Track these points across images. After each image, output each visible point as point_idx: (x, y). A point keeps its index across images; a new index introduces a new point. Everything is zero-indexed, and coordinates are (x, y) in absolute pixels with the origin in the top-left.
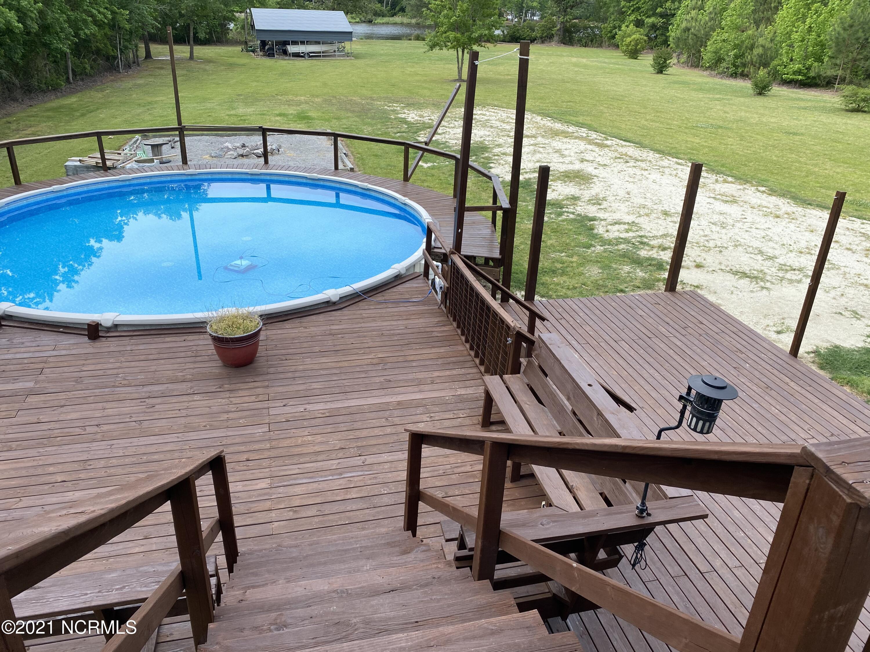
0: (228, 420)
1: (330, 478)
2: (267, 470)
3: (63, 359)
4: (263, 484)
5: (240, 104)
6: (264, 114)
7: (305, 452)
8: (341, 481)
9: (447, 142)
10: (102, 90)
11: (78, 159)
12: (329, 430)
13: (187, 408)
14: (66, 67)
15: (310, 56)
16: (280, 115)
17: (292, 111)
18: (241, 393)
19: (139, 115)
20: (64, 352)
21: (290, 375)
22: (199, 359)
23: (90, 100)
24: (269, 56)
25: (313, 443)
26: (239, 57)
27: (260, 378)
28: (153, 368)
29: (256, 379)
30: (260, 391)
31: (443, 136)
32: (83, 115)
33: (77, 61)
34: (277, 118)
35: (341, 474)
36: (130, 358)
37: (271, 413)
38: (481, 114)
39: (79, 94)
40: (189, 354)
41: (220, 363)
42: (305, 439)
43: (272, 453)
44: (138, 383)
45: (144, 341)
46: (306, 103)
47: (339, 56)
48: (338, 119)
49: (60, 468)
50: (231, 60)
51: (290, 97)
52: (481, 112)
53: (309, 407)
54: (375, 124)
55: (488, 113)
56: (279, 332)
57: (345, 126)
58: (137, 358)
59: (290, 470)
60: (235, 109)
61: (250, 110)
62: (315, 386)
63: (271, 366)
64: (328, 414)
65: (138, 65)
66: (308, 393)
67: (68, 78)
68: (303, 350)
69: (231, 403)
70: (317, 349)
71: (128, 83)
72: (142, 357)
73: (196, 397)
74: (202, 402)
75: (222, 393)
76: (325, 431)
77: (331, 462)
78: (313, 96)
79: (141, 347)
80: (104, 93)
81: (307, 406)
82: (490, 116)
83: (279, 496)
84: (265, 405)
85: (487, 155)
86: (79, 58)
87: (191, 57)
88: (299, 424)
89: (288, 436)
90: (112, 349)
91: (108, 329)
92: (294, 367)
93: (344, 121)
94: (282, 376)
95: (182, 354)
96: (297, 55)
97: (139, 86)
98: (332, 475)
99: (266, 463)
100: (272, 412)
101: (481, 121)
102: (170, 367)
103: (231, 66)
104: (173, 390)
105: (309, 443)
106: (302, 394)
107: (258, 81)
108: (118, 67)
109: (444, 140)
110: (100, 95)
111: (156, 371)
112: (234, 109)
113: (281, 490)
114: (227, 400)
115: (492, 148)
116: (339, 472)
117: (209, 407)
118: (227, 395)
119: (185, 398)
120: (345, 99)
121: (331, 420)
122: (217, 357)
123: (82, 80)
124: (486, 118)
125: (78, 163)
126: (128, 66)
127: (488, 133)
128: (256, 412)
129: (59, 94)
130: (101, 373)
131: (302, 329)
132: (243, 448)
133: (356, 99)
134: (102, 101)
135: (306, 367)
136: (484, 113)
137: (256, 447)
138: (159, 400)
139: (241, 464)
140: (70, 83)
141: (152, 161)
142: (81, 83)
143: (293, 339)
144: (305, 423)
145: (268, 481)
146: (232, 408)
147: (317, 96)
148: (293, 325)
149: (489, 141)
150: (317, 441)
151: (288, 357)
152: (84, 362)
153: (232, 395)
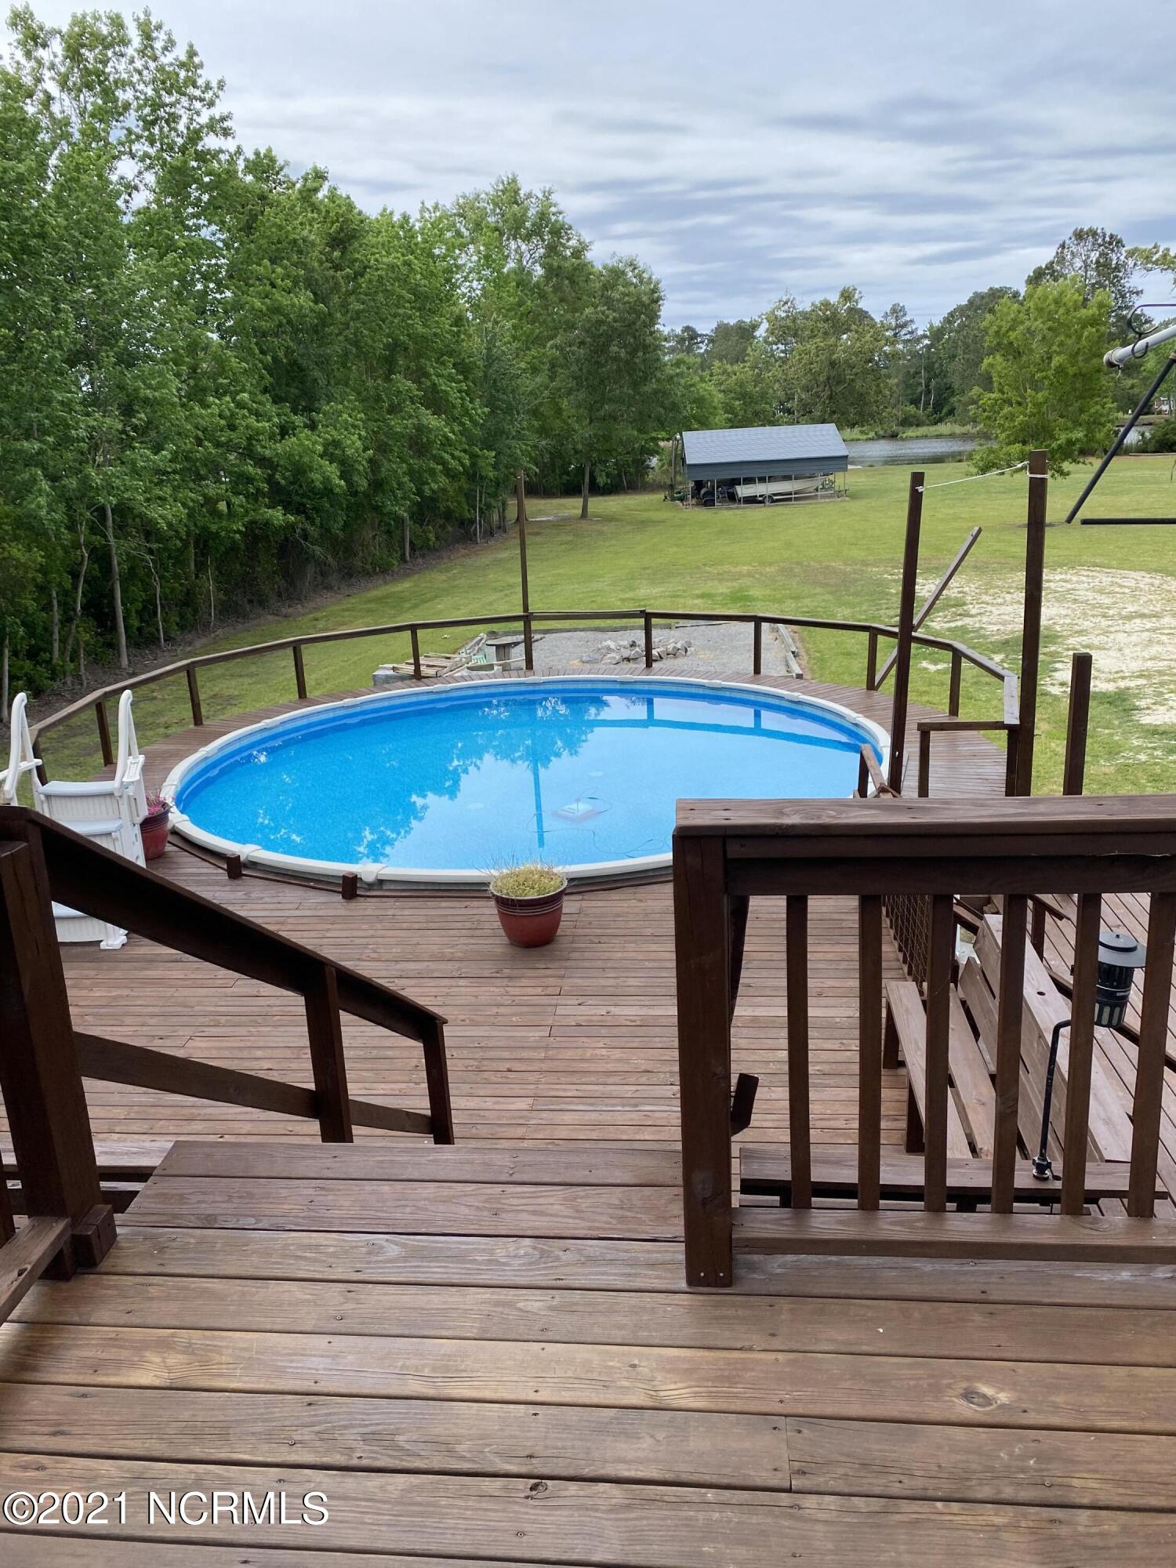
0: (497, 1015)
1: (619, 1108)
2: (533, 1087)
3: (304, 921)
4: (522, 1104)
5: (644, 582)
6: (677, 596)
7: (591, 1069)
8: (634, 1115)
9: (982, 628)
10: (447, 571)
11: (391, 666)
12: (635, 1045)
13: (448, 995)
14: (403, 539)
15: (774, 499)
16: (702, 596)
17: (723, 589)
18: (524, 982)
19: (491, 604)
20: (308, 913)
21: (600, 964)
22: (478, 933)
23: (429, 585)
24: (706, 504)
25: (607, 1059)
26: (657, 510)
27: (557, 964)
28: (415, 941)
29: (550, 966)
30: (551, 981)
31: (979, 618)
32: (415, 606)
33: (418, 529)
34: (696, 601)
35: (637, 1106)
36: (388, 925)
37: (558, 1012)
38: (1060, 580)
39: (416, 577)
40: (468, 925)
41: (505, 940)
42: (598, 1052)
43: (544, 1066)
44: (391, 958)
45: (411, 904)
46: (750, 575)
47: (823, 497)
48: (797, 598)
49: (268, 1053)
50: (645, 515)
51: (726, 567)
52: (1063, 576)
53: (614, 1010)
54: (860, 604)
55: (1075, 579)
56: (600, 904)
57: (806, 609)
58: (397, 925)
59: (564, 1090)
60: (634, 590)
61: (656, 591)
62: (631, 982)
63: (575, 950)
64: (638, 1023)
65: (505, 531)
66: (619, 991)
67: (404, 554)
68: (628, 932)
69: (507, 994)
70: (649, 931)
71: (485, 559)
72: (405, 926)
73: (462, 982)
74: (469, 989)
75: (498, 980)
76: (630, 1045)
77: (627, 1087)
78: (763, 564)
79: (407, 912)
80: (449, 575)
81: (612, 1009)
82: (1077, 582)
83: (540, 1122)
84: (554, 1000)
85: (1053, 649)
86: (421, 525)
87: (584, 514)
88: (594, 1031)
89: (574, 1045)
90: (369, 912)
91: (370, 886)
92: (607, 954)
93: (807, 601)
94: (587, 964)
95: (459, 925)
96: (751, 500)
97: (500, 560)
98: (623, 1106)
99: (532, 1078)
100: (560, 1011)
101: (1056, 592)
102: (438, 940)
103: (643, 525)
104: (433, 971)
105: (602, 1058)
106: (611, 990)
107: (677, 546)
108: (475, 535)
109: (977, 625)
110: (444, 578)
111: (418, 944)
112: (632, 589)
113: (544, 1115)
114: (502, 989)
115: (1067, 637)
116: (635, 1102)
117: (476, 997)
118: (505, 982)
119: (446, 982)
120: (817, 566)
121: (642, 1031)
122: (502, 932)
123: (423, 556)
124: (1069, 586)
125: (391, 672)
126: (490, 533)
127: (1064, 612)
128: (538, 1009)
129: (388, 577)
130: (345, 941)
131: (633, 903)
132: (506, 1054)
133: (838, 565)
134: (445, 585)
135: (625, 955)
136: (1069, 577)
137: (525, 1054)
138: (412, 982)
139: (499, 1074)
140: (405, 562)
141: (490, 667)
142: (420, 560)
143: (618, 915)
144: (604, 1031)
145: (530, 1101)
146: (507, 1000)
147: (771, 564)
148: (623, 896)
149: (1063, 625)
150: (613, 1057)
151: (604, 939)
152: (330, 926)
153: (510, 984)
